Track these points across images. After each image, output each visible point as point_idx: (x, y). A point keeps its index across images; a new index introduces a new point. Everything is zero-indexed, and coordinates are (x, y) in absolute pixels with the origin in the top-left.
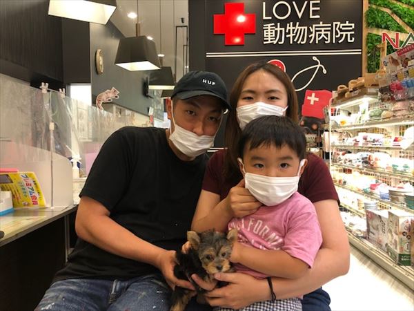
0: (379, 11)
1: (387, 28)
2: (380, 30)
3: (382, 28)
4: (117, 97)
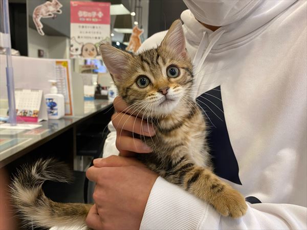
4: (59, 11)
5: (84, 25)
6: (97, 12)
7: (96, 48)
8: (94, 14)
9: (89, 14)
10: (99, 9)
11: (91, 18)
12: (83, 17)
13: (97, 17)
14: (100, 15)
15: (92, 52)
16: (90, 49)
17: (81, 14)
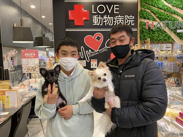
0: (145, 11)
1: (148, 19)
2: (146, 20)
3: (146, 19)
4: (16, 54)
5: (28, 59)
6: (33, 54)
7: (33, 68)
8: (32, 54)
9: (29, 55)
10: (33, 52)
11: (31, 56)
12: (27, 56)
13: (33, 55)
14: (34, 54)
15: (31, 70)
16: (31, 69)
17: (26, 55)
